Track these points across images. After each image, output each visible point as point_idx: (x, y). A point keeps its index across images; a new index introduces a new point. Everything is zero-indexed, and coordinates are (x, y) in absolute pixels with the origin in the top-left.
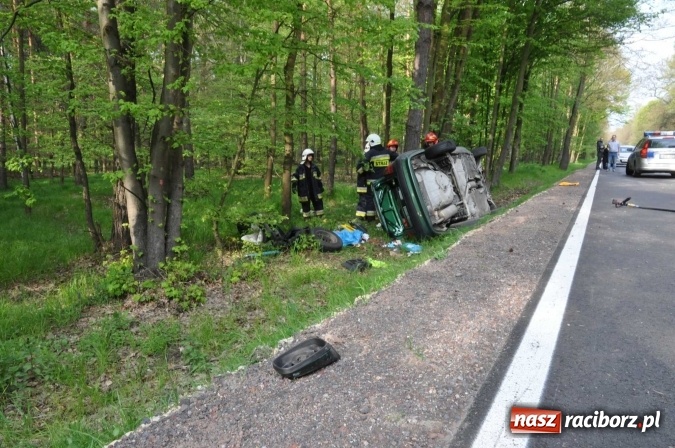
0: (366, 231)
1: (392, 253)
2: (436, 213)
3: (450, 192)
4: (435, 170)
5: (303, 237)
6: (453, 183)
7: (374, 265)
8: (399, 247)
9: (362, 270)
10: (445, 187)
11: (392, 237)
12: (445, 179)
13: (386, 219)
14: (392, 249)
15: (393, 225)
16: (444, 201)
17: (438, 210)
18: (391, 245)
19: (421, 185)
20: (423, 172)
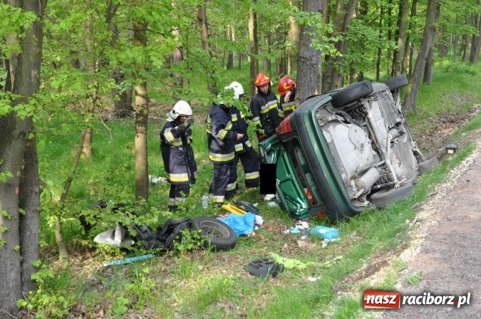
0: (257, 212)
1: (301, 244)
2: (353, 183)
3: (368, 151)
4: (346, 122)
5: (186, 232)
6: (370, 137)
7: (286, 265)
8: (306, 232)
9: (274, 275)
10: (362, 146)
11: (295, 217)
12: (360, 134)
13: (284, 193)
14: (299, 236)
15: (293, 200)
16: (362, 165)
17: (353, 178)
18: (295, 230)
19: (331, 146)
20: (331, 128)
